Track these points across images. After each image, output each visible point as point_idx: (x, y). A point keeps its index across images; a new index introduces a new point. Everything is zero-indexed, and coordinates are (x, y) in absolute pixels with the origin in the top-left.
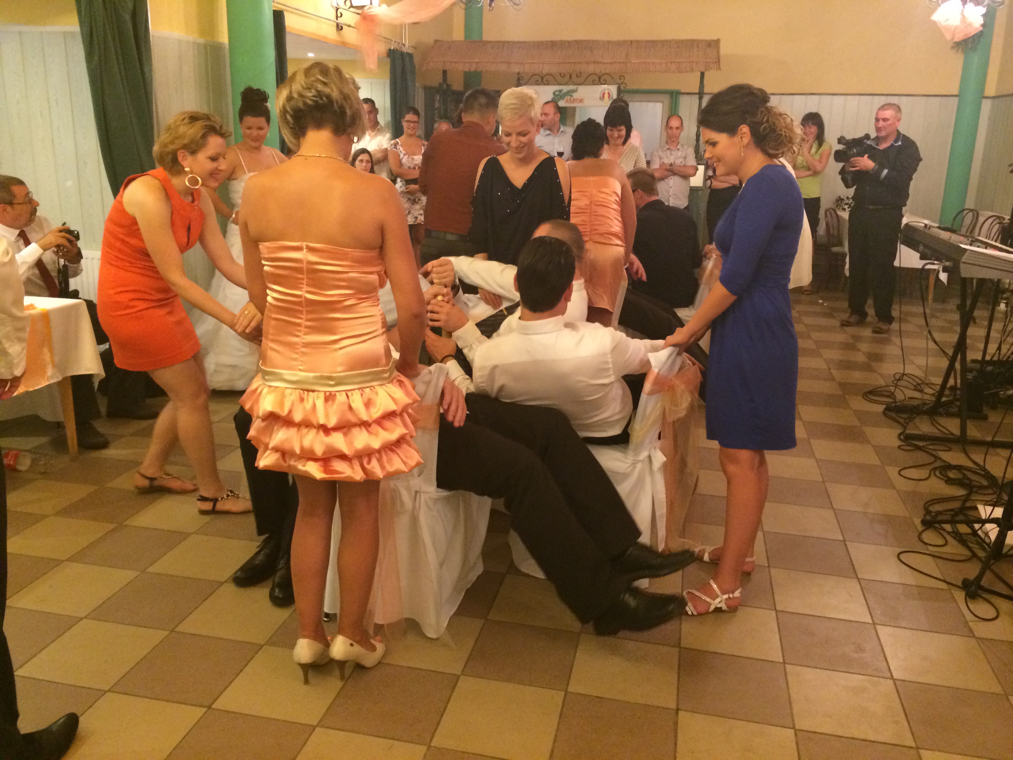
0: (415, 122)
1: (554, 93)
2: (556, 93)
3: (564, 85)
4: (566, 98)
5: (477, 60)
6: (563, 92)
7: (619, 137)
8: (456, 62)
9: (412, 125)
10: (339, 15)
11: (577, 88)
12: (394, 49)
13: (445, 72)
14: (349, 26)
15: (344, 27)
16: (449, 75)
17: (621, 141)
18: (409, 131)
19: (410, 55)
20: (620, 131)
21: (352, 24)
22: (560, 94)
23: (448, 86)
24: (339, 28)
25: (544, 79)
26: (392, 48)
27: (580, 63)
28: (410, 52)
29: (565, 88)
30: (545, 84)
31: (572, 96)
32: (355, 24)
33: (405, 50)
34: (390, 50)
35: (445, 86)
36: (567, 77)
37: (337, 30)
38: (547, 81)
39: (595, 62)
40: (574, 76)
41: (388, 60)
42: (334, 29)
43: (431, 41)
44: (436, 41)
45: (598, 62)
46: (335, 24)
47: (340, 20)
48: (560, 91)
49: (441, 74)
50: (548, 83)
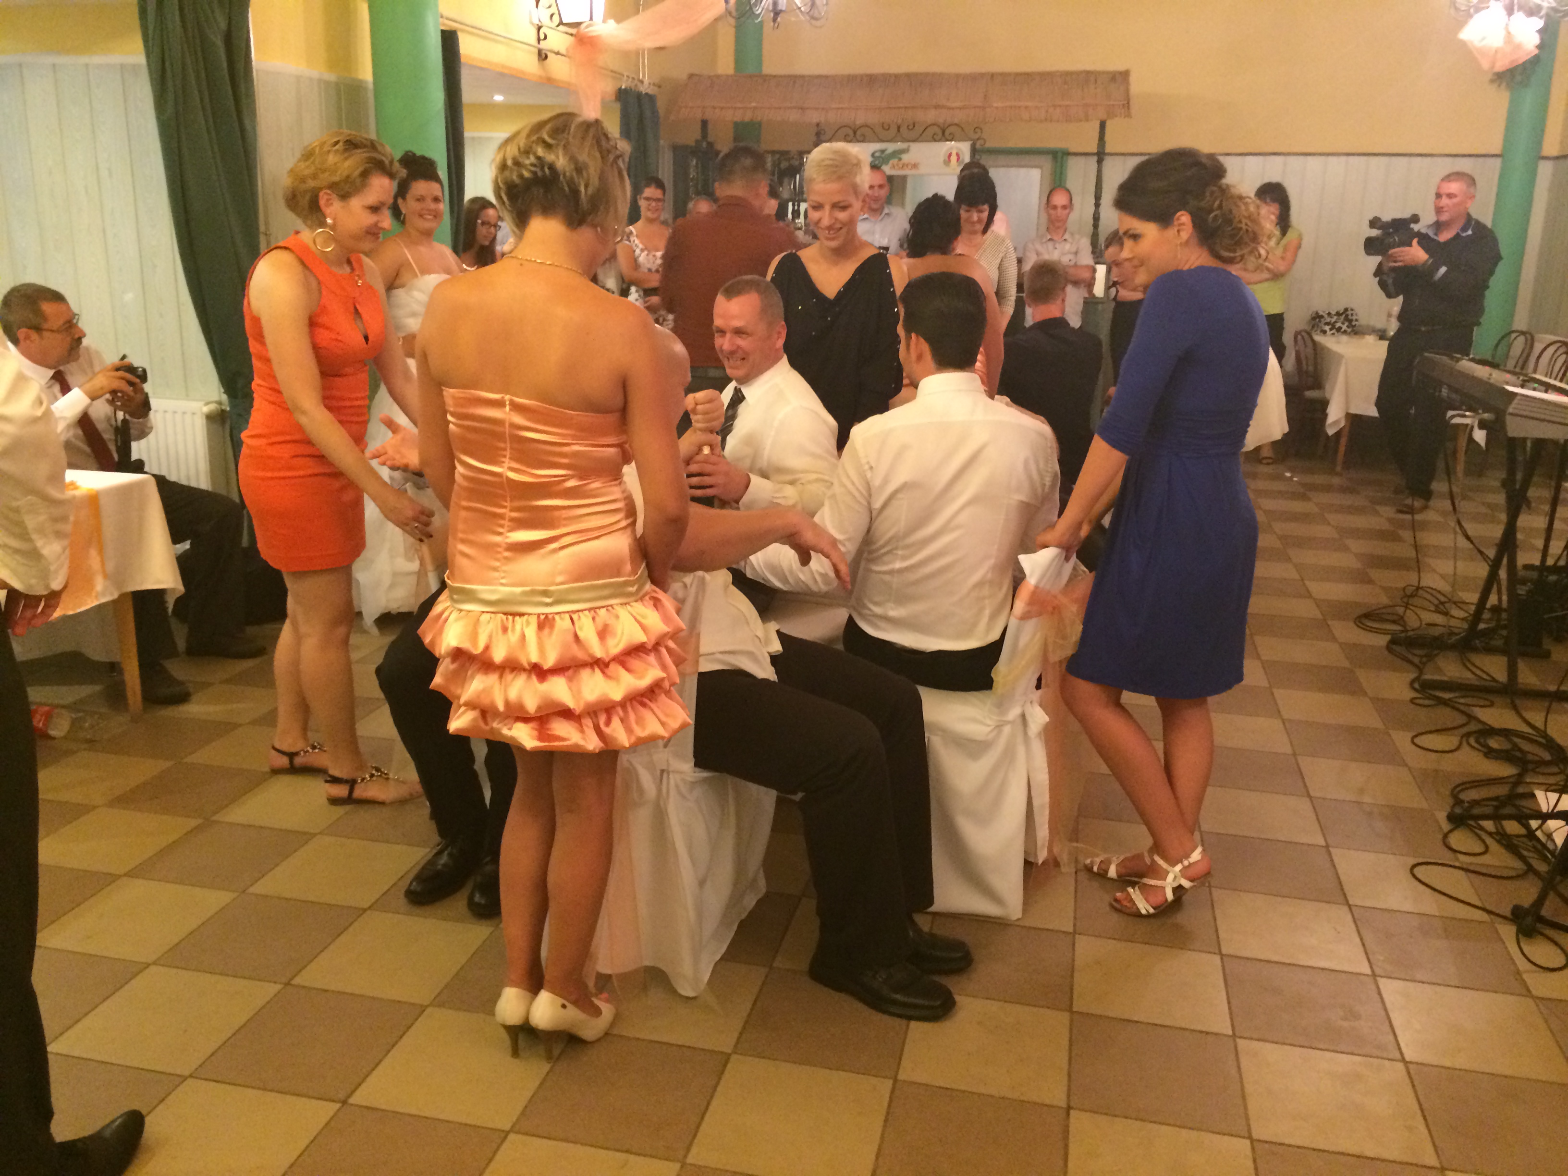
0: (658, 200)
1: (873, 155)
2: (877, 154)
3: (888, 141)
4: (891, 162)
5: (753, 104)
6: (887, 152)
7: (980, 221)
8: (722, 108)
9: (654, 204)
10: (542, 37)
11: (909, 146)
12: (625, 89)
13: (704, 123)
14: (558, 53)
15: (549, 54)
16: (710, 127)
17: (980, 227)
18: (649, 214)
19: (651, 98)
20: (981, 211)
21: (563, 51)
22: (884, 156)
23: (711, 145)
24: (542, 56)
25: (859, 133)
26: (623, 87)
27: (913, 108)
28: (650, 92)
29: (891, 147)
30: (858, 141)
31: (900, 159)
32: (567, 49)
33: (643, 89)
34: (620, 89)
35: (704, 145)
36: (893, 130)
37: (539, 60)
38: (864, 135)
39: (937, 107)
40: (904, 130)
41: (617, 106)
42: (536, 57)
43: (684, 77)
44: (691, 76)
45: (942, 107)
46: (536, 51)
47: (543, 45)
48: (883, 151)
49: (698, 127)
50: (863, 139)
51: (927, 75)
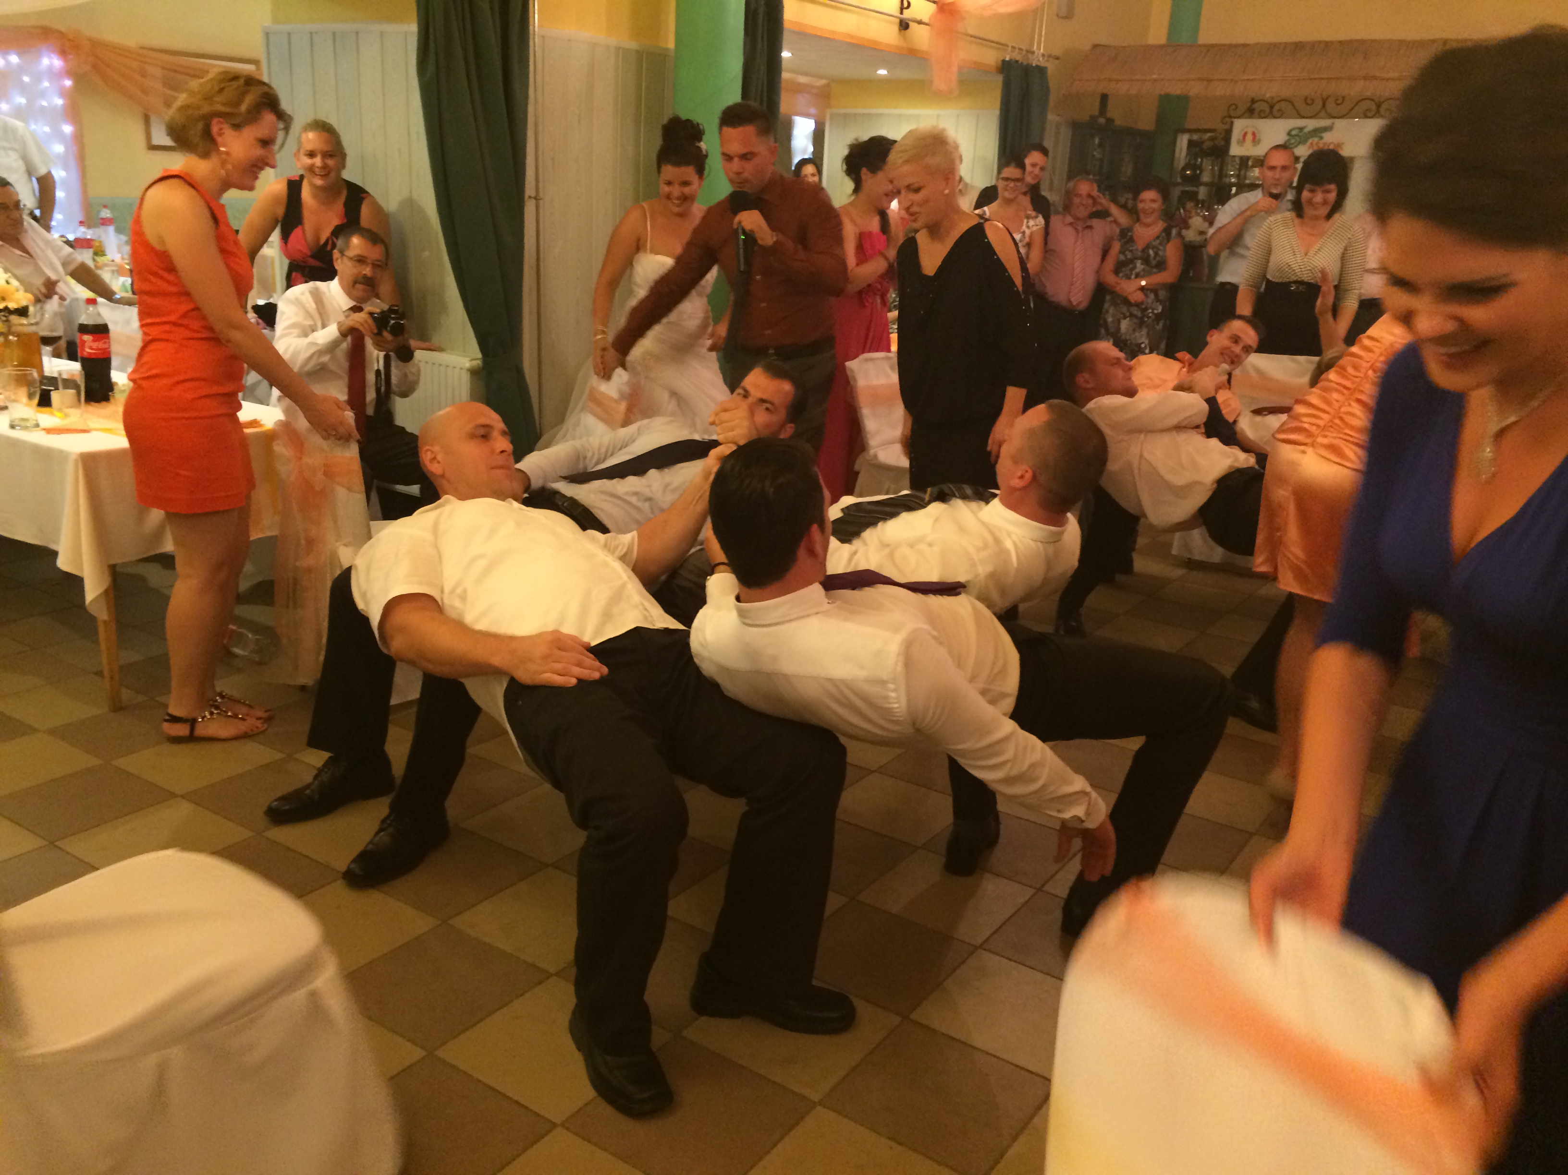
0: (1018, 180)
1: (1289, 134)
2: (1294, 133)
3: (1311, 117)
4: (1310, 141)
5: (1155, 76)
6: (1306, 130)
7: (1325, 202)
8: (1117, 81)
9: (1012, 185)
10: (906, 4)
11: (1333, 124)
12: (1011, 60)
13: (1104, 98)
14: (920, 22)
15: (911, 24)
16: (1110, 104)
19: (1041, 70)
21: (926, 20)
22: (1301, 134)
23: (1110, 121)
24: (904, 25)
25: (1276, 107)
26: (1007, 59)
27: (1338, 79)
28: (1042, 63)
29: (1311, 124)
30: (1275, 117)
31: (1321, 138)
32: (930, 19)
33: (1037, 60)
34: (1004, 61)
35: (1102, 121)
36: (1318, 104)
37: (900, 30)
38: (1280, 110)
39: (1365, 78)
40: (1330, 106)
41: (1000, 79)
42: (896, 28)
43: (1087, 46)
44: (1095, 46)
45: (1374, 78)
46: (898, 21)
47: (907, 14)
48: (1301, 129)
49: (1098, 99)
50: (1281, 115)
51: (1362, 42)
